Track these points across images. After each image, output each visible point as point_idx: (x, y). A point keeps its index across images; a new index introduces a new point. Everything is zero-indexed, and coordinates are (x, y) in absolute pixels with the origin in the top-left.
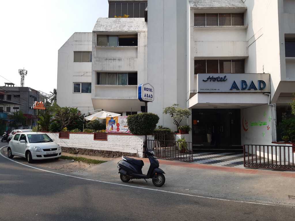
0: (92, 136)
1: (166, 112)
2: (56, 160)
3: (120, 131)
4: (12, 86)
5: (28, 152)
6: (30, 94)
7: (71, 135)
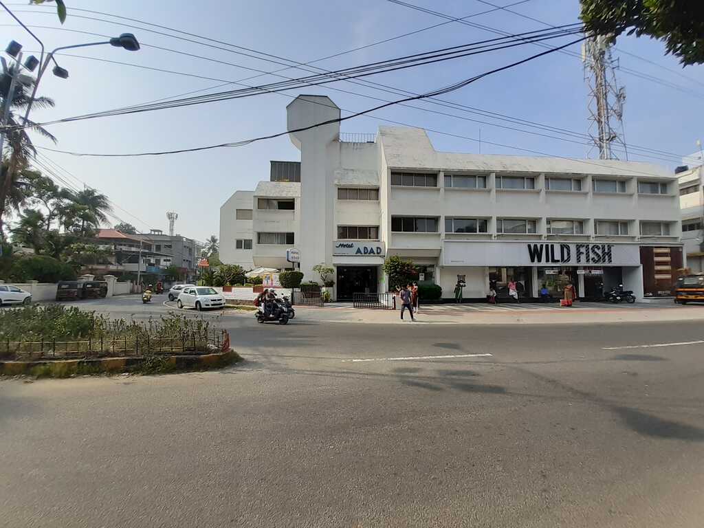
0: (252, 289)
1: (314, 269)
2: (221, 308)
3: (274, 285)
4: (160, 233)
5: (198, 302)
6: (185, 244)
7: (233, 289)
